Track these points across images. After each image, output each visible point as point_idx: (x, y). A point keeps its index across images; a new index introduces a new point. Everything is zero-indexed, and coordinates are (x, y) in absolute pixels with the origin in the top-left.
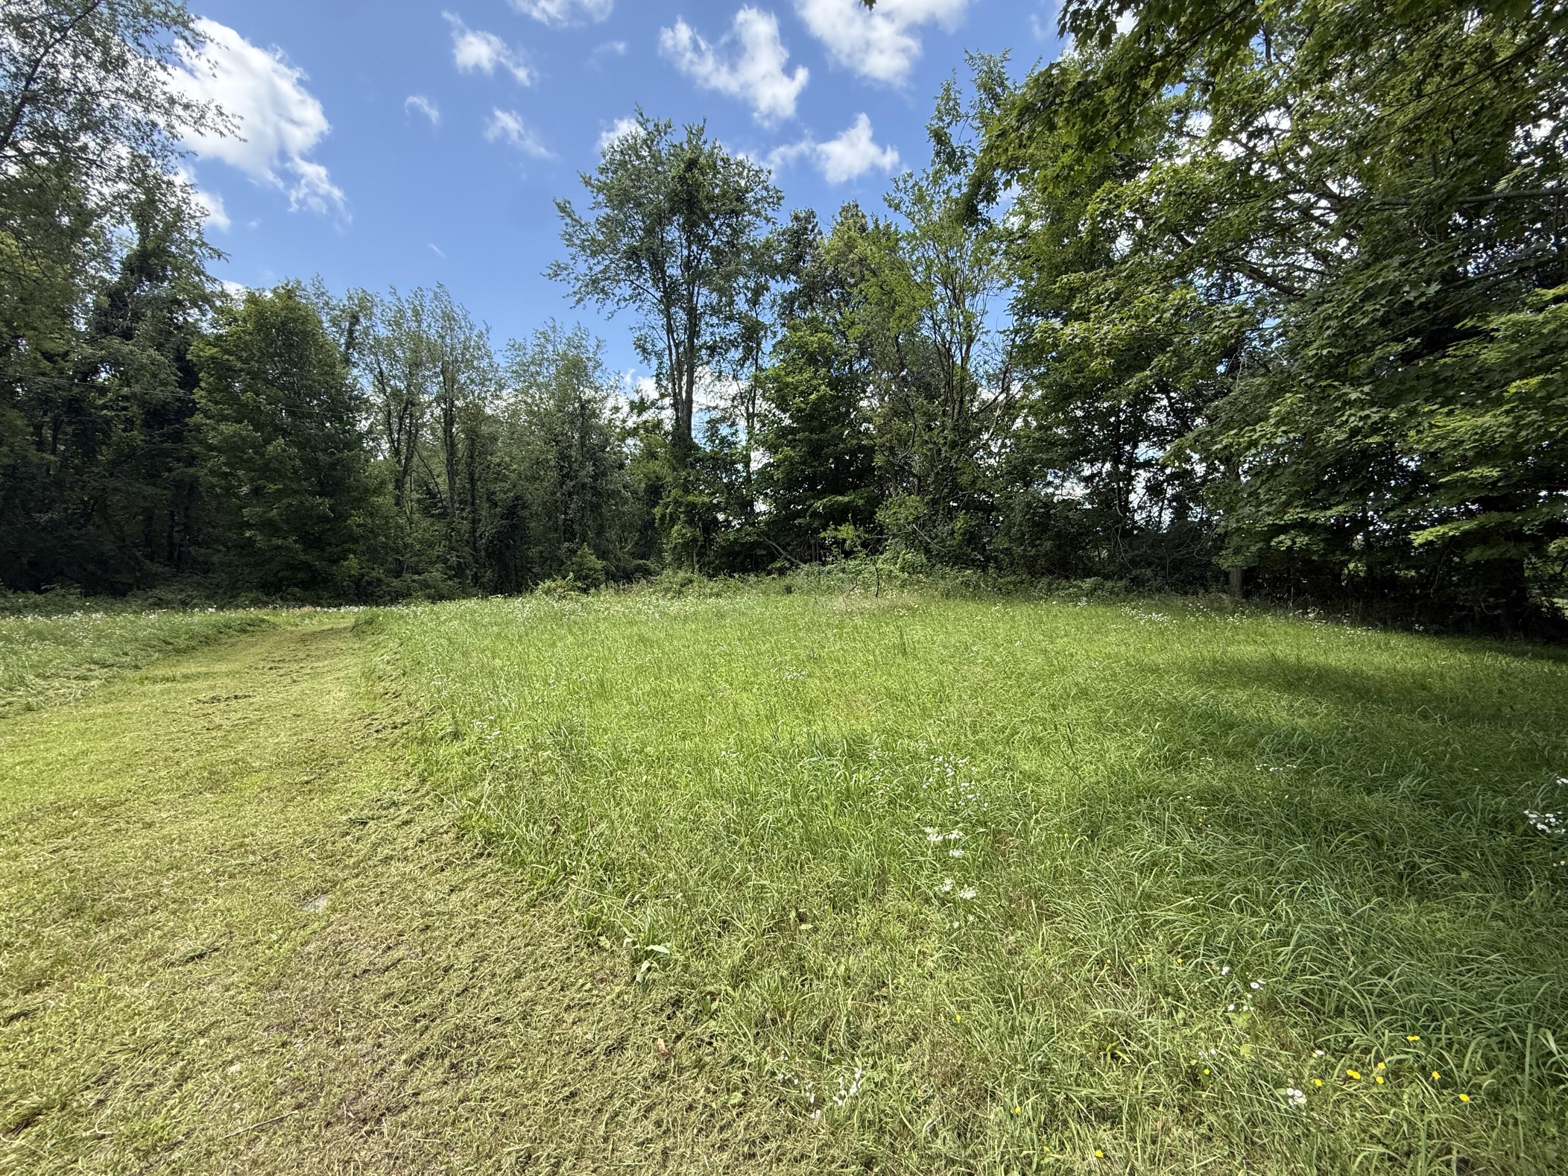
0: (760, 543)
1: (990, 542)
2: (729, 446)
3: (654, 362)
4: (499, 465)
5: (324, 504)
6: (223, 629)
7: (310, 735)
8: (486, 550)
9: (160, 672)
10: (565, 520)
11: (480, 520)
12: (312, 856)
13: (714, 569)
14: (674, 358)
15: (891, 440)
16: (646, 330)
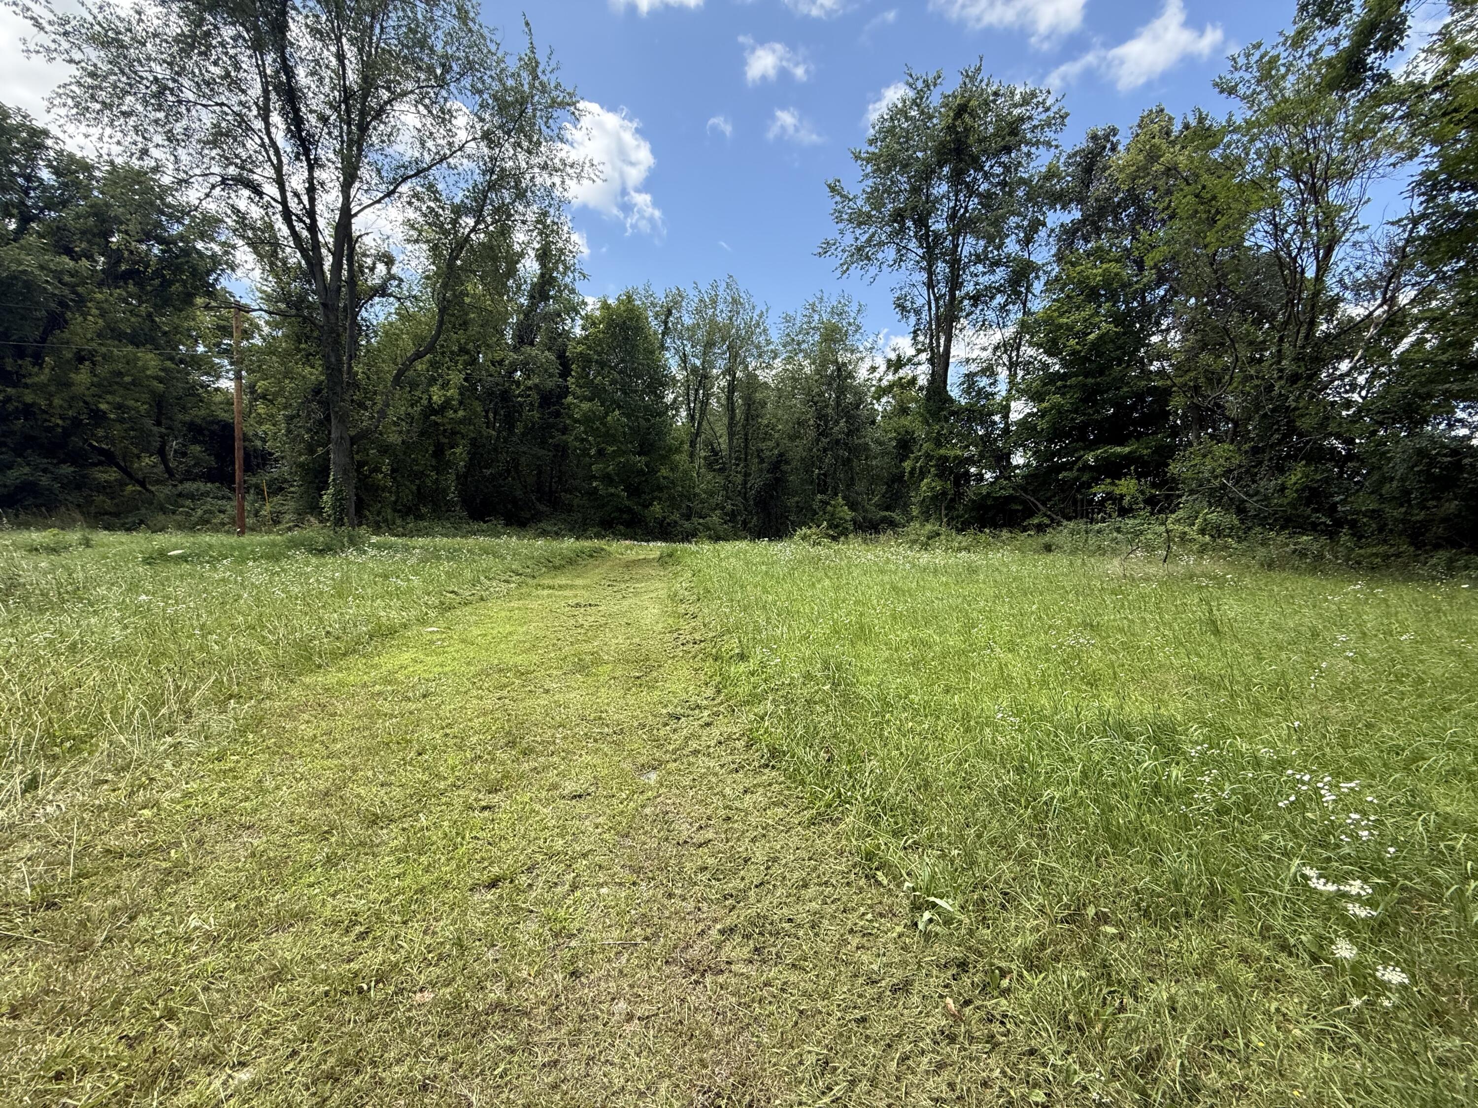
0: (1016, 497)
1: (1344, 502)
2: (986, 398)
3: (913, 319)
4: (767, 426)
5: (640, 461)
6: (579, 554)
7: (637, 640)
8: (755, 500)
9: (547, 582)
10: (819, 474)
11: (750, 474)
12: (644, 736)
13: (962, 523)
14: (933, 312)
15: (1196, 379)
16: (907, 289)
